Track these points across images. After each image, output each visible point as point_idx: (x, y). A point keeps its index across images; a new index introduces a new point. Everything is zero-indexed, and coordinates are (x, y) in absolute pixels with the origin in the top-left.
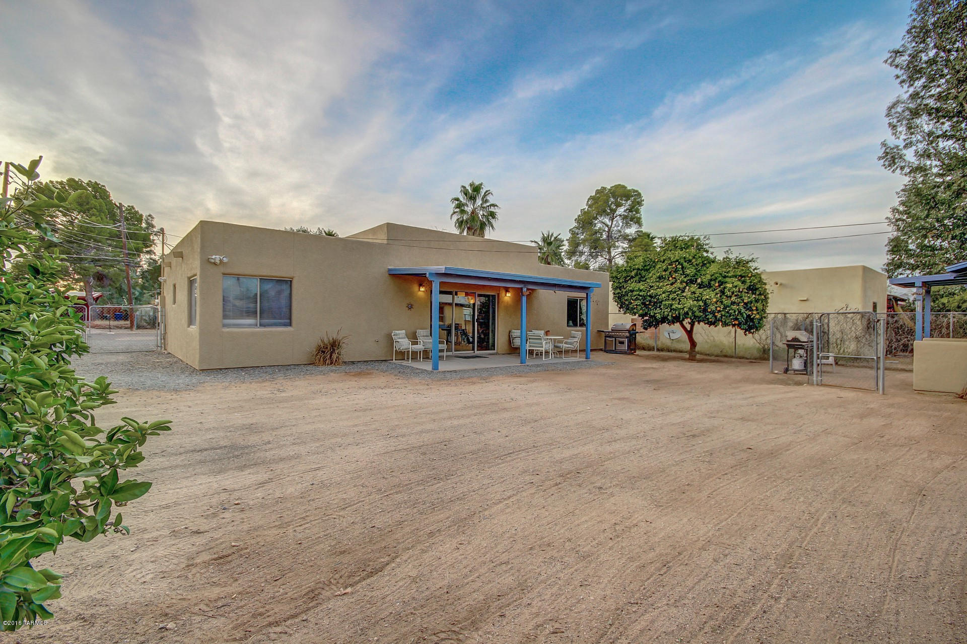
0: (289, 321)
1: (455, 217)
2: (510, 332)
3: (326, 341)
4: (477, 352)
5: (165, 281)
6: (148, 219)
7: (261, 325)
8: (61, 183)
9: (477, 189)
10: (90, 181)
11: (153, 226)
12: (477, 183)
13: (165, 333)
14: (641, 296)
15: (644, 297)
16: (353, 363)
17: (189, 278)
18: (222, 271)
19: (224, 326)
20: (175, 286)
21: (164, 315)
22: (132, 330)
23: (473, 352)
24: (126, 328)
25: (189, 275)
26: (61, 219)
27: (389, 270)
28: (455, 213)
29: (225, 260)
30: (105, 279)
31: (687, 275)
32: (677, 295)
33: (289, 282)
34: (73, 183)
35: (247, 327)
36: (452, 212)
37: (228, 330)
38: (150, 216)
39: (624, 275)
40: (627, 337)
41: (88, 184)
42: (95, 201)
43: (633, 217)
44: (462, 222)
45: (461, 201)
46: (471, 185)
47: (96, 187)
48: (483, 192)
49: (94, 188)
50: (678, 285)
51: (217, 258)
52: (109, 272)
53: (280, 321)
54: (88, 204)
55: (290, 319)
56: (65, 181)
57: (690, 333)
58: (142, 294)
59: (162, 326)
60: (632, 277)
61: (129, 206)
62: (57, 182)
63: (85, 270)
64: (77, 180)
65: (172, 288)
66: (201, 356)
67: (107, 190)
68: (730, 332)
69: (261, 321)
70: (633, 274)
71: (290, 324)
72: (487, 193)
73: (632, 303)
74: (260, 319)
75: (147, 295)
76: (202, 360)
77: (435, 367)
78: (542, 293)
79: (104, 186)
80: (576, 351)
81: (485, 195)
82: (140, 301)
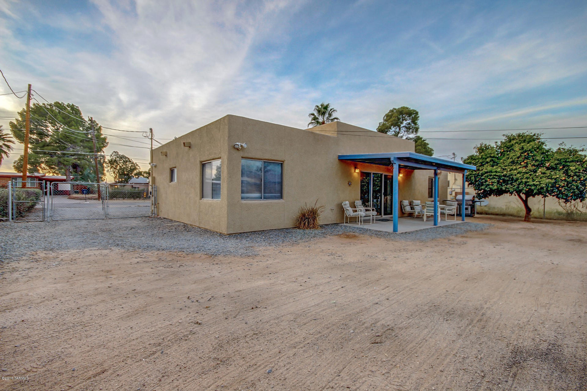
0: (279, 195)
2: (401, 202)
3: (305, 209)
4: (384, 217)
7: (264, 198)
9: (326, 108)
12: (325, 104)
13: (158, 204)
14: (497, 176)
15: (499, 177)
17: (201, 162)
18: (242, 155)
19: (242, 198)
20: (173, 169)
22: (99, 201)
23: (380, 216)
24: (94, 199)
25: (202, 160)
26: (51, 129)
27: (339, 156)
28: (311, 123)
29: (245, 146)
30: (78, 167)
31: (537, 161)
32: (530, 175)
33: (280, 164)
34: (58, 105)
35: (257, 200)
36: (309, 122)
37: (245, 202)
39: (481, 161)
40: (470, 205)
45: (315, 116)
46: (322, 105)
47: (73, 107)
48: (329, 109)
49: (71, 108)
50: (530, 167)
51: (239, 144)
52: (81, 163)
53: (275, 195)
55: (282, 193)
57: (525, 202)
60: (487, 163)
62: (48, 104)
63: (67, 162)
64: (61, 103)
65: (168, 170)
66: (228, 223)
67: (80, 109)
68: (540, 201)
69: (265, 194)
70: (488, 160)
71: (282, 197)
72: (333, 110)
73: (487, 181)
74: (264, 193)
76: (229, 226)
77: (395, 230)
79: (78, 107)
80: (454, 215)
81: (330, 112)
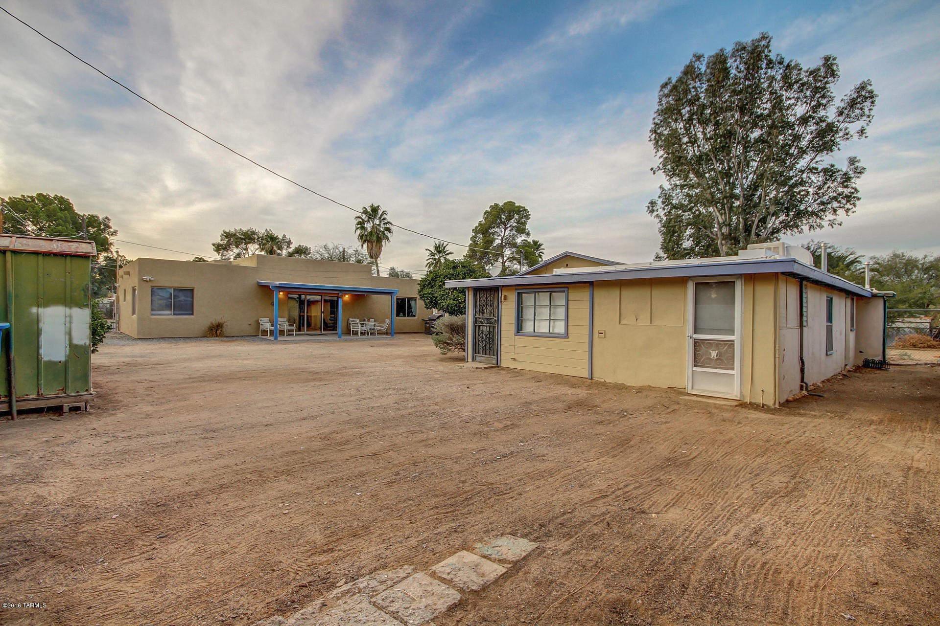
0: (191, 312)
1: (359, 232)
3: (214, 323)
4: (323, 332)
5: (119, 286)
6: (105, 221)
7: (174, 314)
8: (31, 197)
9: (375, 210)
10: (56, 195)
11: (110, 227)
12: (375, 205)
13: (119, 320)
16: (233, 336)
17: (133, 287)
18: (151, 285)
19: (152, 315)
20: (125, 290)
21: (118, 309)
23: (320, 332)
27: (258, 283)
28: (357, 229)
29: (152, 279)
33: (192, 291)
34: (42, 198)
35: (166, 316)
36: (355, 229)
37: (155, 317)
38: (107, 218)
41: (54, 198)
42: (62, 213)
43: (521, 229)
44: (363, 235)
45: (362, 219)
46: (371, 207)
47: (62, 200)
48: (380, 213)
49: (59, 201)
51: (147, 278)
53: (186, 312)
54: (55, 216)
55: (193, 311)
56: (35, 195)
58: (99, 288)
59: (117, 316)
61: (89, 215)
62: (28, 196)
64: (45, 195)
65: (123, 291)
66: (138, 331)
67: (71, 202)
69: (174, 312)
71: (192, 314)
72: (384, 213)
74: (174, 310)
75: (104, 289)
76: (139, 333)
77: (276, 338)
78: (375, 296)
81: (381, 215)
82: (98, 294)
